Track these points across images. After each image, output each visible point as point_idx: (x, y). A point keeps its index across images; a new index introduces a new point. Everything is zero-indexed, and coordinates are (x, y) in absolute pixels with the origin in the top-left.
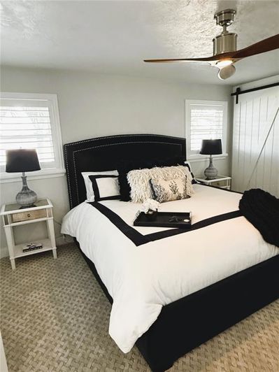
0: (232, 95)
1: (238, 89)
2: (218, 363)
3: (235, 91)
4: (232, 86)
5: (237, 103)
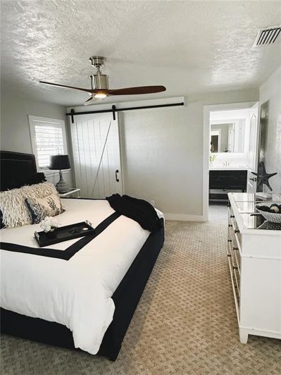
0: (67, 114)
1: (72, 110)
3: (69, 111)
5: (73, 122)
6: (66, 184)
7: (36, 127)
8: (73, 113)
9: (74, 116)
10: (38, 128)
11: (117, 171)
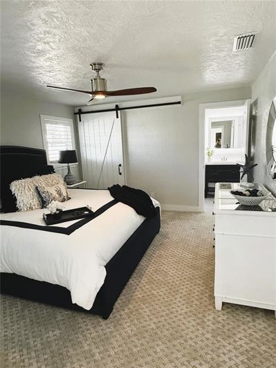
0: (75, 114)
1: (80, 110)
2: (137, 293)
3: (77, 111)
4: (74, 107)
5: (80, 121)
6: (74, 176)
7: (47, 125)
8: (80, 112)
9: (81, 115)
11: (120, 165)
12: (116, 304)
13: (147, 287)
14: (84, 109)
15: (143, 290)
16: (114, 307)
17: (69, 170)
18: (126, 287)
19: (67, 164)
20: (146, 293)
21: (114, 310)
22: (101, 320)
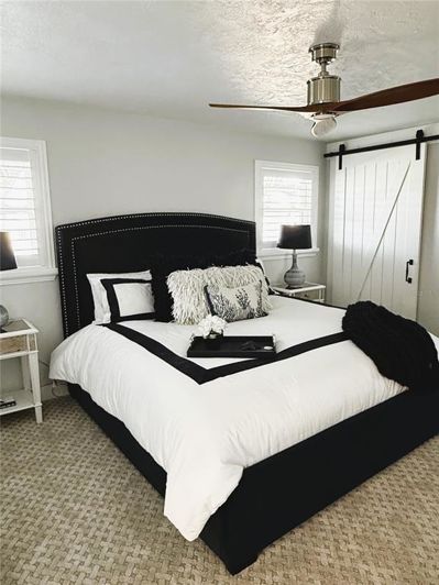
0: (326, 155)
1: (342, 147)
4: (325, 142)
5: (340, 168)
6: (302, 274)
7: (265, 178)
8: (343, 151)
9: (343, 157)
10: (268, 180)
11: (411, 262)
12: (268, 551)
13: (351, 547)
14: (351, 145)
15: (337, 549)
16: (261, 557)
17: (294, 261)
18: (307, 525)
19: (291, 251)
20: (341, 558)
21: (256, 565)
22: (222, 568)
